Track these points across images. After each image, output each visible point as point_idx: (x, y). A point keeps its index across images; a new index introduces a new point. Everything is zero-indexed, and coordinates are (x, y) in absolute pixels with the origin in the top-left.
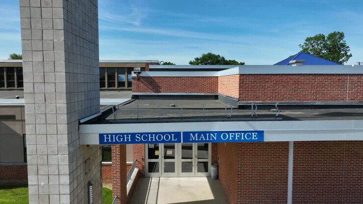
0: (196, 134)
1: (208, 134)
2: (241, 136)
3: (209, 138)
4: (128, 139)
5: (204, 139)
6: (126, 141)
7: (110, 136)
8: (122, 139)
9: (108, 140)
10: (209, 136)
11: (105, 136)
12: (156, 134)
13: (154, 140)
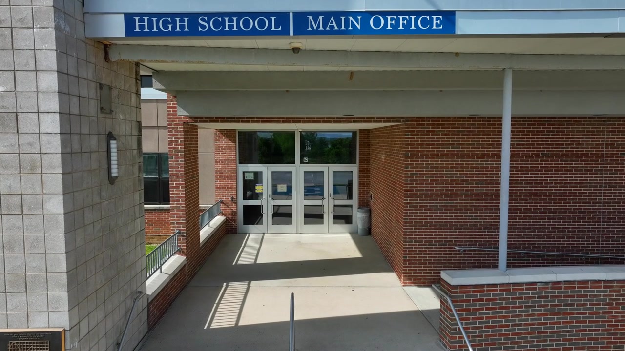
0: (321, 17)
1: (343, 18)
2: (409, 21)
3: (347, 26)
4: (182, 27)
5: (336, 28)
6: (178, 29)
7: (146, 18)
8: (170, 26)
9: (142, 27)
10: (347, 20)
11: (137, 18)
12: (239, 15)
13: (235, 29)
